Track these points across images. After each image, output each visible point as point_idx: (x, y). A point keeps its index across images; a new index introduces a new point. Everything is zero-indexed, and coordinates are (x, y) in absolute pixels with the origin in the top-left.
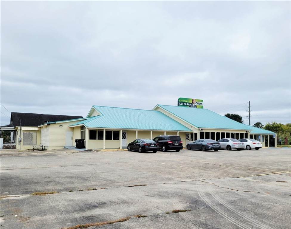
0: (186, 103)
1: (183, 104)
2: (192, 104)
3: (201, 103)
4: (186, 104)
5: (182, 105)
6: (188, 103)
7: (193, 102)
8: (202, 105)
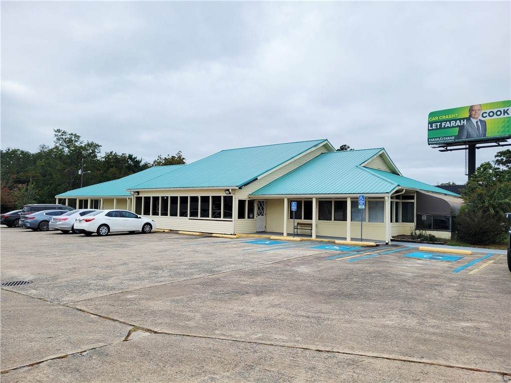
0: (450, 121)
1: (441, 125)
2: (468, 119)
3: (502, 110)
4: (448, 124)
5: (437, 129)
6: (456, 120)
7: (473, 112)
8: (506, 115)
